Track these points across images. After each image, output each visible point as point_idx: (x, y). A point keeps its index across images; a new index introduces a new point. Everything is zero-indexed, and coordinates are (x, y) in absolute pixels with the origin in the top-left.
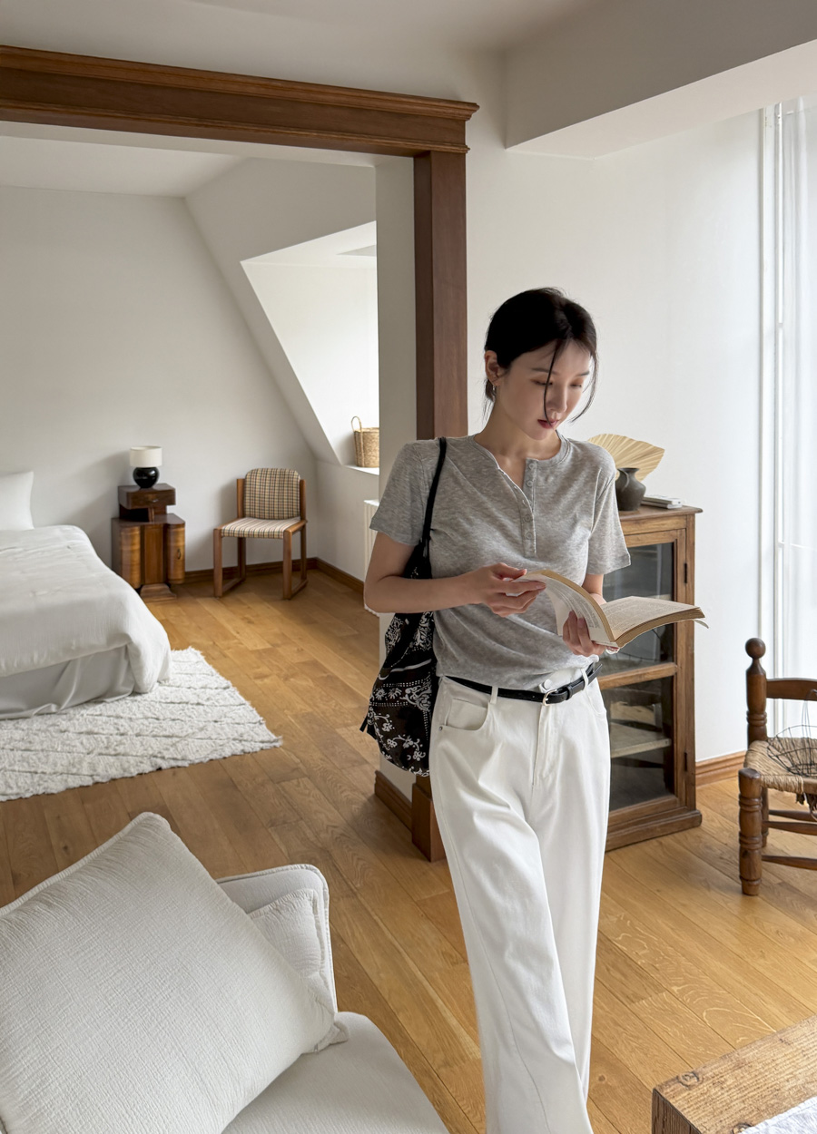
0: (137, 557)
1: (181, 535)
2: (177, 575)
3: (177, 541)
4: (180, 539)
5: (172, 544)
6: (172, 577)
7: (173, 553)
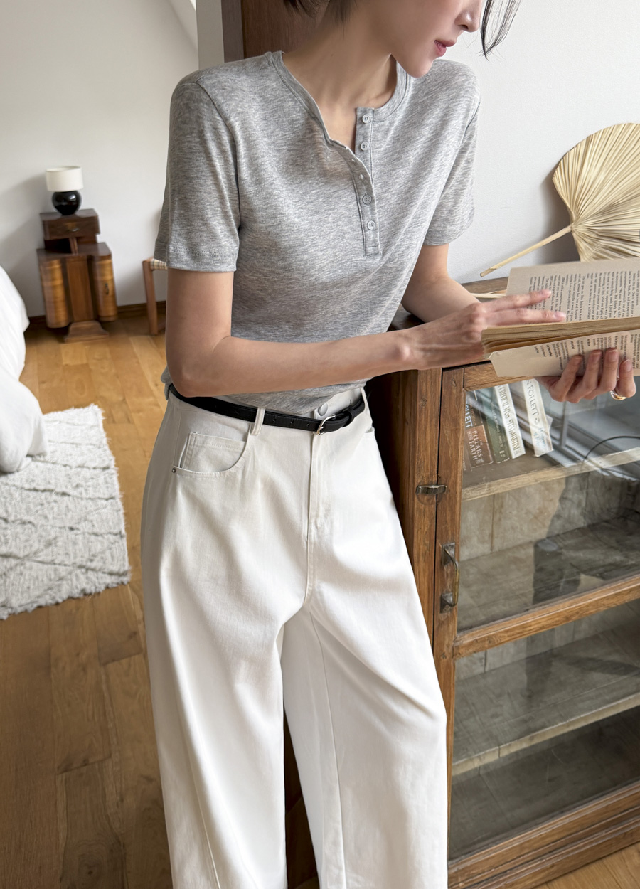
0: (60, 293)
1: (108, 268)
2: (108, 311)
3: (103, 275)
4: (107, 272)
5: (99, 278)
6: (103, 314)
7: (100, 288)
